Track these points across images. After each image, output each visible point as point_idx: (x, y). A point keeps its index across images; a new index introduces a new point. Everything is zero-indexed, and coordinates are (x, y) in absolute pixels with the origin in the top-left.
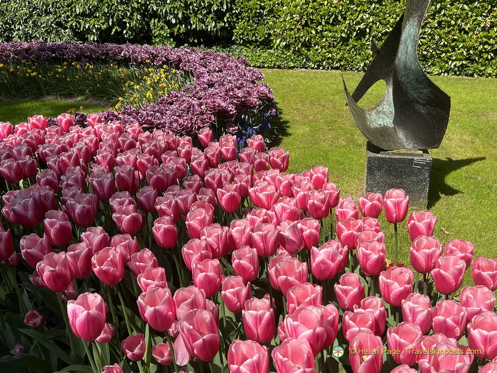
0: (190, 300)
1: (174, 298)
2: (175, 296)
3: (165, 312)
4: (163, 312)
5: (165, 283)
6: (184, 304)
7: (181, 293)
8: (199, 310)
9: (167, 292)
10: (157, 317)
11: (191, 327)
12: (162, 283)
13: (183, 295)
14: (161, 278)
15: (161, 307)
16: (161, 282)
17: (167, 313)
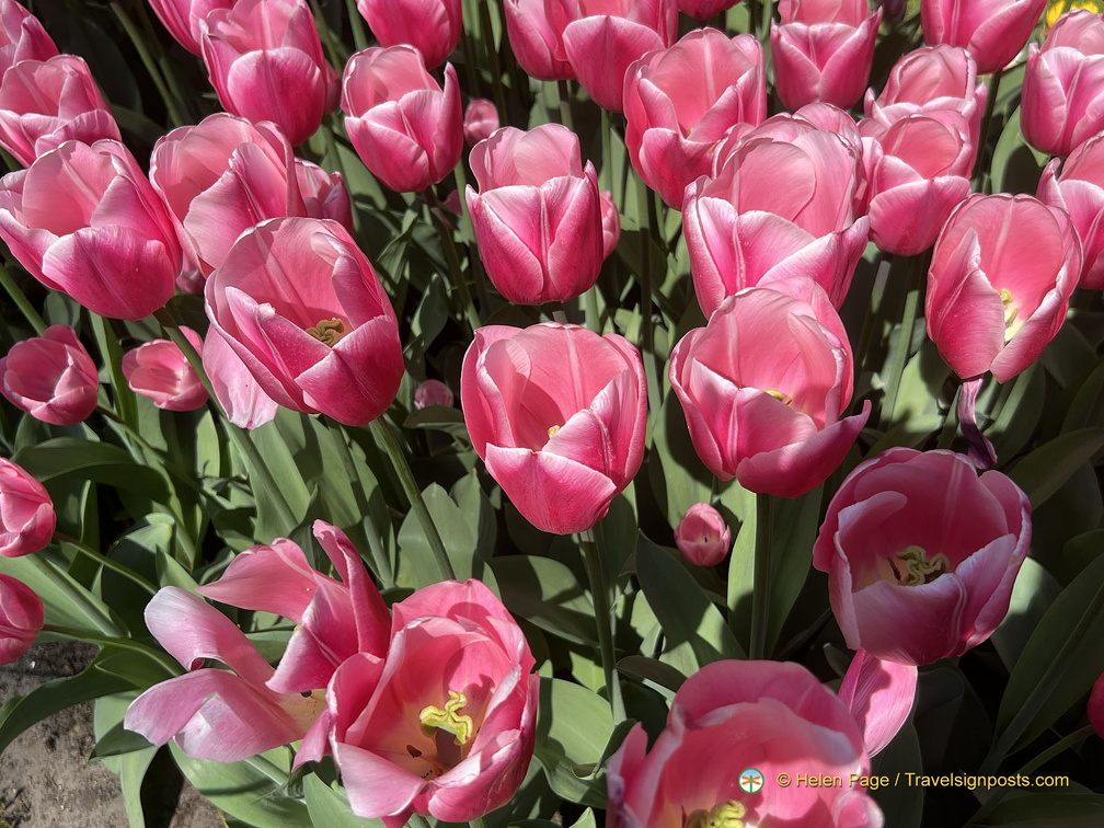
0: (226, 178)
1: (153, 181)
2: (153, 170)
3: (129, 243)
4: (120, 247)
5: (103, 119)
6: (206, 200)
7: (177, 151)
8: (284, 223)
9: (114, 159)
10: (100, 270)
11: (267, 310)
12: (91, 120)
13: (187, 158)
14: (82, 100)
15: (105, 228)
16: (84, 115)
17: (139, 249)
